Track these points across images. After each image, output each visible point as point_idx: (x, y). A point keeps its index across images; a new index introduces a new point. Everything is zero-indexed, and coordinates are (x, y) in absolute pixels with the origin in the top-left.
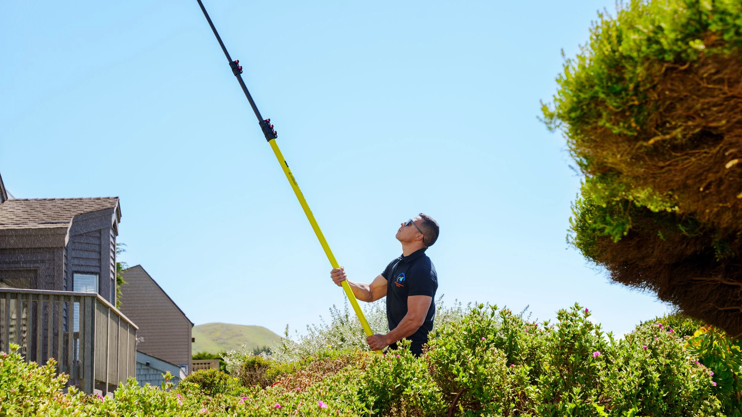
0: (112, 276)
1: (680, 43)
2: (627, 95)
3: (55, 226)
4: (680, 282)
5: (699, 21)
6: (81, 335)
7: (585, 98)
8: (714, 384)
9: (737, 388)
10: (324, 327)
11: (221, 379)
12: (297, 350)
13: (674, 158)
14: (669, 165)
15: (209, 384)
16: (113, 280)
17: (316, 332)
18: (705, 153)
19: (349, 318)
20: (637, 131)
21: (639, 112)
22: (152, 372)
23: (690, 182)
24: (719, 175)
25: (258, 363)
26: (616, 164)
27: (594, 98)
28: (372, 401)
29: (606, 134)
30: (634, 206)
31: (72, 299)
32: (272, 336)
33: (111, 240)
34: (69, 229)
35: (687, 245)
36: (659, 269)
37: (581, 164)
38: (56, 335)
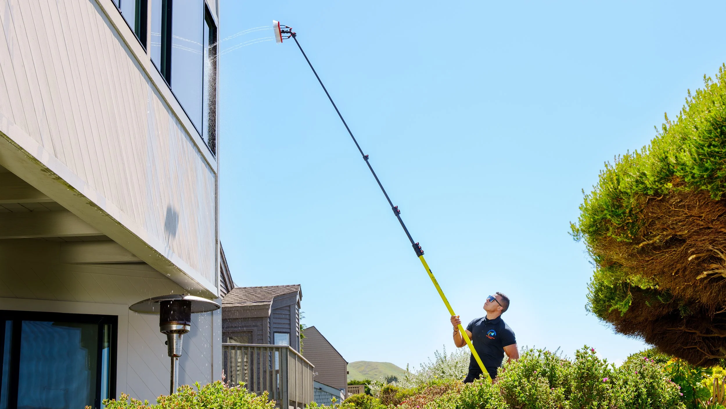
0: (297, 334)
1: (657, 183)
2: (625, 216)
3: (262, 304)
4: (659, 332)
5: (669, 170)
6: (280, 372)
7: (598, 219)
8: (682, 394)
9: (695, 397)
10: (431, 364)
11: (368, 400)
12: (415, 380)
13: (655, 255)
14: (652, 259)
15: (360, 403)
16: (298, 337)
17: (426, 368)
18: (674, 251)
19: (447, 358)
20: (633, 239)
21: (633, 227)
22: (323, 393)
23: (666, 270)
24: (684, 265)
25: (391, 389)
26: (618, 260)
27: (604, 219)
29: (612, 242)
30: (631, 285)
31: (274, 350)
32: (397, 368)
33: (297, 311)
34: (271, 305)
35: (663, 309)
36: (646, 324)
37: (596, 260)
38: (265, 372)
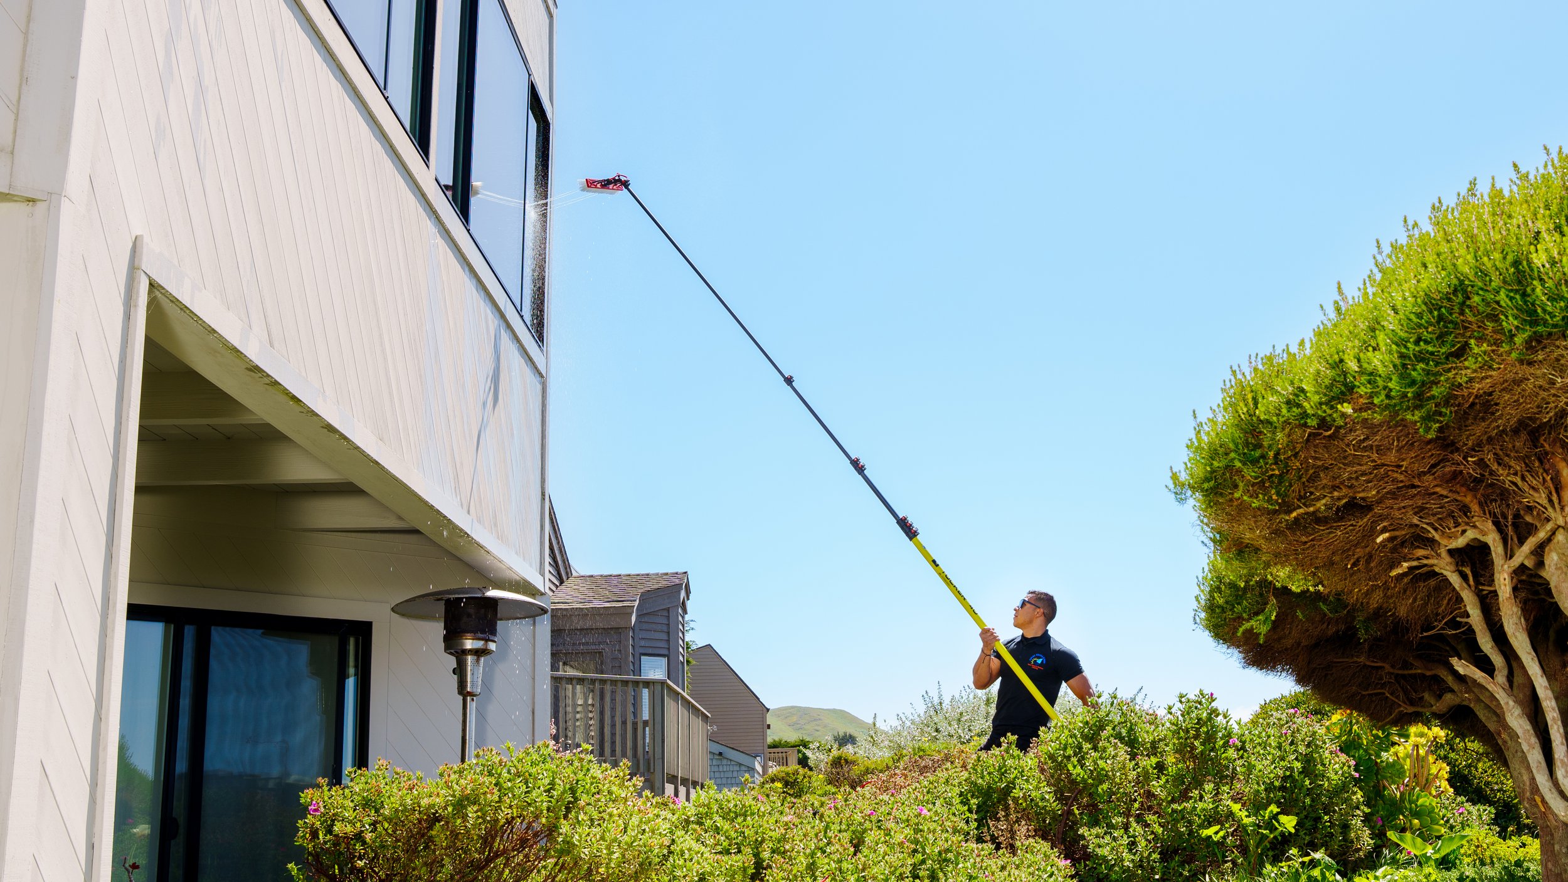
0: (681, 658)
1: (1324, 407)
2: (1267, 463)
3: (620, 604)
4: (1319, 665)
5: (1345, 384)
6: (651, 723)
7: (1218, 467)
8: (1356, 775)
9: (1379, 777)
10: (916, 716)
11: (805, 777)
12: (887, 743)
13: (1318, 532)
14: (1312, 540)
15: (792, 783)
16: (683, 663)
17: (907, 722)
18: (1352, 525)
19: (943, 705)
20: (1279, 504)
21: (1280, 483)
22: (725, 762)
23: (1336, 558)
24: (1368, 549)
25: (845, 759)
26: (1253, 539)
27: (1229, 467)
28: (974, 804)
29: (1242, 508)
30: (1274, 584)
31: (641, 685)
32: (853, 720)
33: (680, 619)
34: (635, 608)
35: (1328, 625)
36: (1297, 651)
37: (1214, 541)
38: (624, 723)
